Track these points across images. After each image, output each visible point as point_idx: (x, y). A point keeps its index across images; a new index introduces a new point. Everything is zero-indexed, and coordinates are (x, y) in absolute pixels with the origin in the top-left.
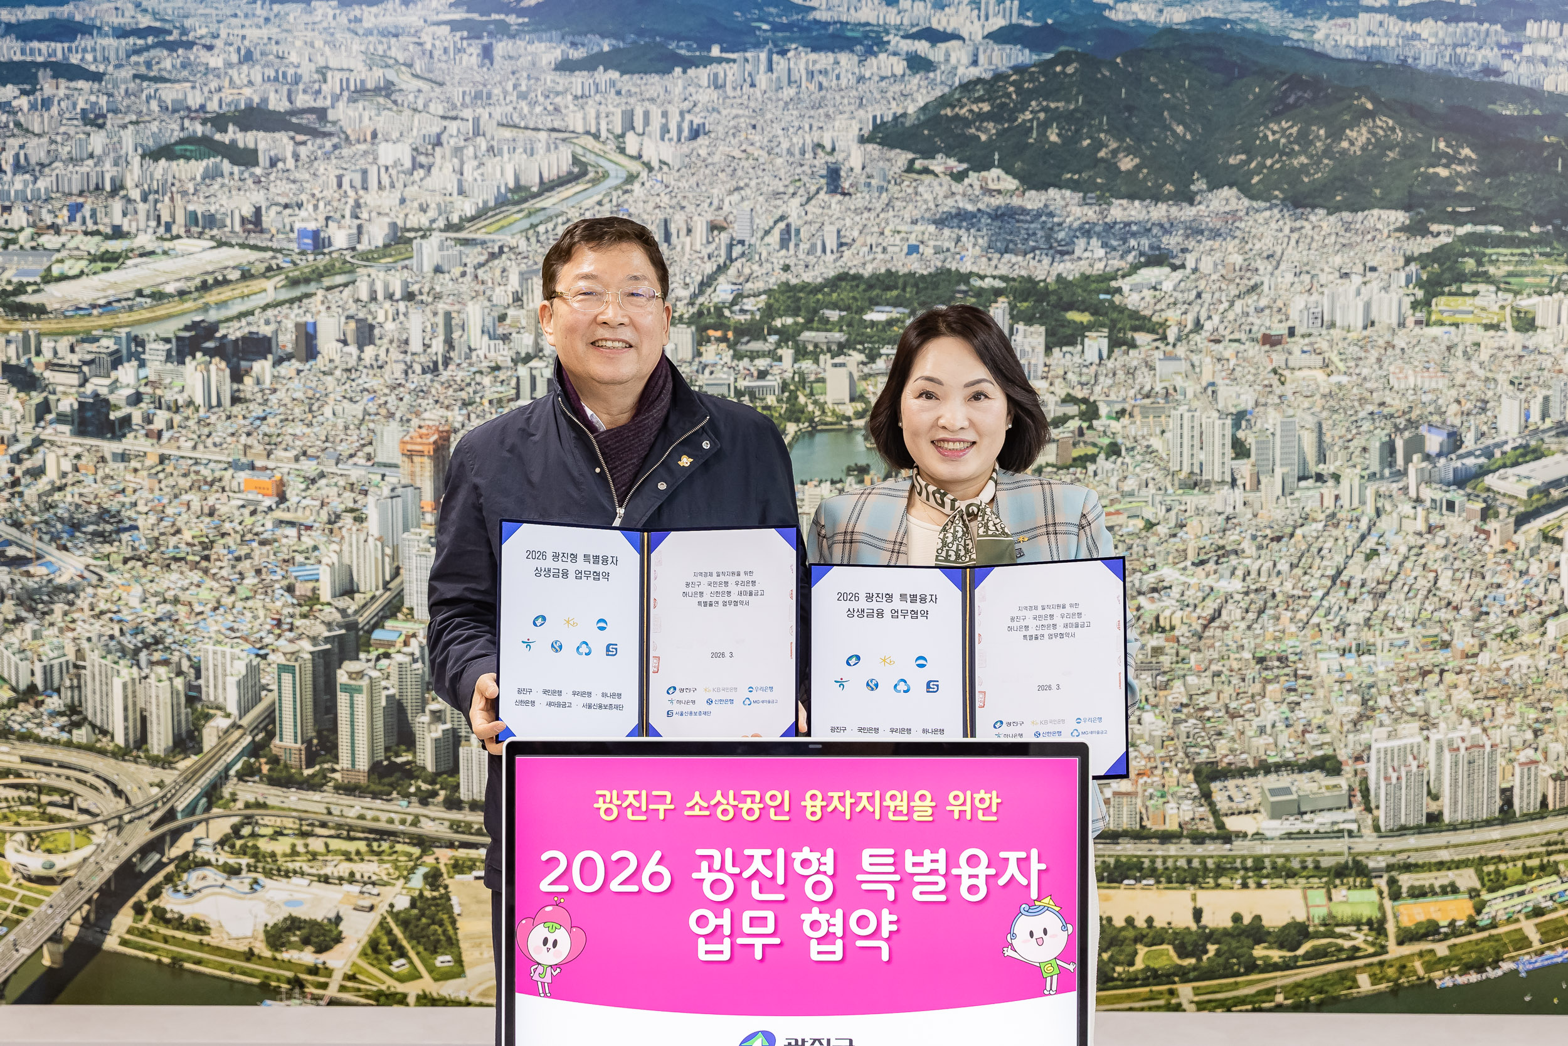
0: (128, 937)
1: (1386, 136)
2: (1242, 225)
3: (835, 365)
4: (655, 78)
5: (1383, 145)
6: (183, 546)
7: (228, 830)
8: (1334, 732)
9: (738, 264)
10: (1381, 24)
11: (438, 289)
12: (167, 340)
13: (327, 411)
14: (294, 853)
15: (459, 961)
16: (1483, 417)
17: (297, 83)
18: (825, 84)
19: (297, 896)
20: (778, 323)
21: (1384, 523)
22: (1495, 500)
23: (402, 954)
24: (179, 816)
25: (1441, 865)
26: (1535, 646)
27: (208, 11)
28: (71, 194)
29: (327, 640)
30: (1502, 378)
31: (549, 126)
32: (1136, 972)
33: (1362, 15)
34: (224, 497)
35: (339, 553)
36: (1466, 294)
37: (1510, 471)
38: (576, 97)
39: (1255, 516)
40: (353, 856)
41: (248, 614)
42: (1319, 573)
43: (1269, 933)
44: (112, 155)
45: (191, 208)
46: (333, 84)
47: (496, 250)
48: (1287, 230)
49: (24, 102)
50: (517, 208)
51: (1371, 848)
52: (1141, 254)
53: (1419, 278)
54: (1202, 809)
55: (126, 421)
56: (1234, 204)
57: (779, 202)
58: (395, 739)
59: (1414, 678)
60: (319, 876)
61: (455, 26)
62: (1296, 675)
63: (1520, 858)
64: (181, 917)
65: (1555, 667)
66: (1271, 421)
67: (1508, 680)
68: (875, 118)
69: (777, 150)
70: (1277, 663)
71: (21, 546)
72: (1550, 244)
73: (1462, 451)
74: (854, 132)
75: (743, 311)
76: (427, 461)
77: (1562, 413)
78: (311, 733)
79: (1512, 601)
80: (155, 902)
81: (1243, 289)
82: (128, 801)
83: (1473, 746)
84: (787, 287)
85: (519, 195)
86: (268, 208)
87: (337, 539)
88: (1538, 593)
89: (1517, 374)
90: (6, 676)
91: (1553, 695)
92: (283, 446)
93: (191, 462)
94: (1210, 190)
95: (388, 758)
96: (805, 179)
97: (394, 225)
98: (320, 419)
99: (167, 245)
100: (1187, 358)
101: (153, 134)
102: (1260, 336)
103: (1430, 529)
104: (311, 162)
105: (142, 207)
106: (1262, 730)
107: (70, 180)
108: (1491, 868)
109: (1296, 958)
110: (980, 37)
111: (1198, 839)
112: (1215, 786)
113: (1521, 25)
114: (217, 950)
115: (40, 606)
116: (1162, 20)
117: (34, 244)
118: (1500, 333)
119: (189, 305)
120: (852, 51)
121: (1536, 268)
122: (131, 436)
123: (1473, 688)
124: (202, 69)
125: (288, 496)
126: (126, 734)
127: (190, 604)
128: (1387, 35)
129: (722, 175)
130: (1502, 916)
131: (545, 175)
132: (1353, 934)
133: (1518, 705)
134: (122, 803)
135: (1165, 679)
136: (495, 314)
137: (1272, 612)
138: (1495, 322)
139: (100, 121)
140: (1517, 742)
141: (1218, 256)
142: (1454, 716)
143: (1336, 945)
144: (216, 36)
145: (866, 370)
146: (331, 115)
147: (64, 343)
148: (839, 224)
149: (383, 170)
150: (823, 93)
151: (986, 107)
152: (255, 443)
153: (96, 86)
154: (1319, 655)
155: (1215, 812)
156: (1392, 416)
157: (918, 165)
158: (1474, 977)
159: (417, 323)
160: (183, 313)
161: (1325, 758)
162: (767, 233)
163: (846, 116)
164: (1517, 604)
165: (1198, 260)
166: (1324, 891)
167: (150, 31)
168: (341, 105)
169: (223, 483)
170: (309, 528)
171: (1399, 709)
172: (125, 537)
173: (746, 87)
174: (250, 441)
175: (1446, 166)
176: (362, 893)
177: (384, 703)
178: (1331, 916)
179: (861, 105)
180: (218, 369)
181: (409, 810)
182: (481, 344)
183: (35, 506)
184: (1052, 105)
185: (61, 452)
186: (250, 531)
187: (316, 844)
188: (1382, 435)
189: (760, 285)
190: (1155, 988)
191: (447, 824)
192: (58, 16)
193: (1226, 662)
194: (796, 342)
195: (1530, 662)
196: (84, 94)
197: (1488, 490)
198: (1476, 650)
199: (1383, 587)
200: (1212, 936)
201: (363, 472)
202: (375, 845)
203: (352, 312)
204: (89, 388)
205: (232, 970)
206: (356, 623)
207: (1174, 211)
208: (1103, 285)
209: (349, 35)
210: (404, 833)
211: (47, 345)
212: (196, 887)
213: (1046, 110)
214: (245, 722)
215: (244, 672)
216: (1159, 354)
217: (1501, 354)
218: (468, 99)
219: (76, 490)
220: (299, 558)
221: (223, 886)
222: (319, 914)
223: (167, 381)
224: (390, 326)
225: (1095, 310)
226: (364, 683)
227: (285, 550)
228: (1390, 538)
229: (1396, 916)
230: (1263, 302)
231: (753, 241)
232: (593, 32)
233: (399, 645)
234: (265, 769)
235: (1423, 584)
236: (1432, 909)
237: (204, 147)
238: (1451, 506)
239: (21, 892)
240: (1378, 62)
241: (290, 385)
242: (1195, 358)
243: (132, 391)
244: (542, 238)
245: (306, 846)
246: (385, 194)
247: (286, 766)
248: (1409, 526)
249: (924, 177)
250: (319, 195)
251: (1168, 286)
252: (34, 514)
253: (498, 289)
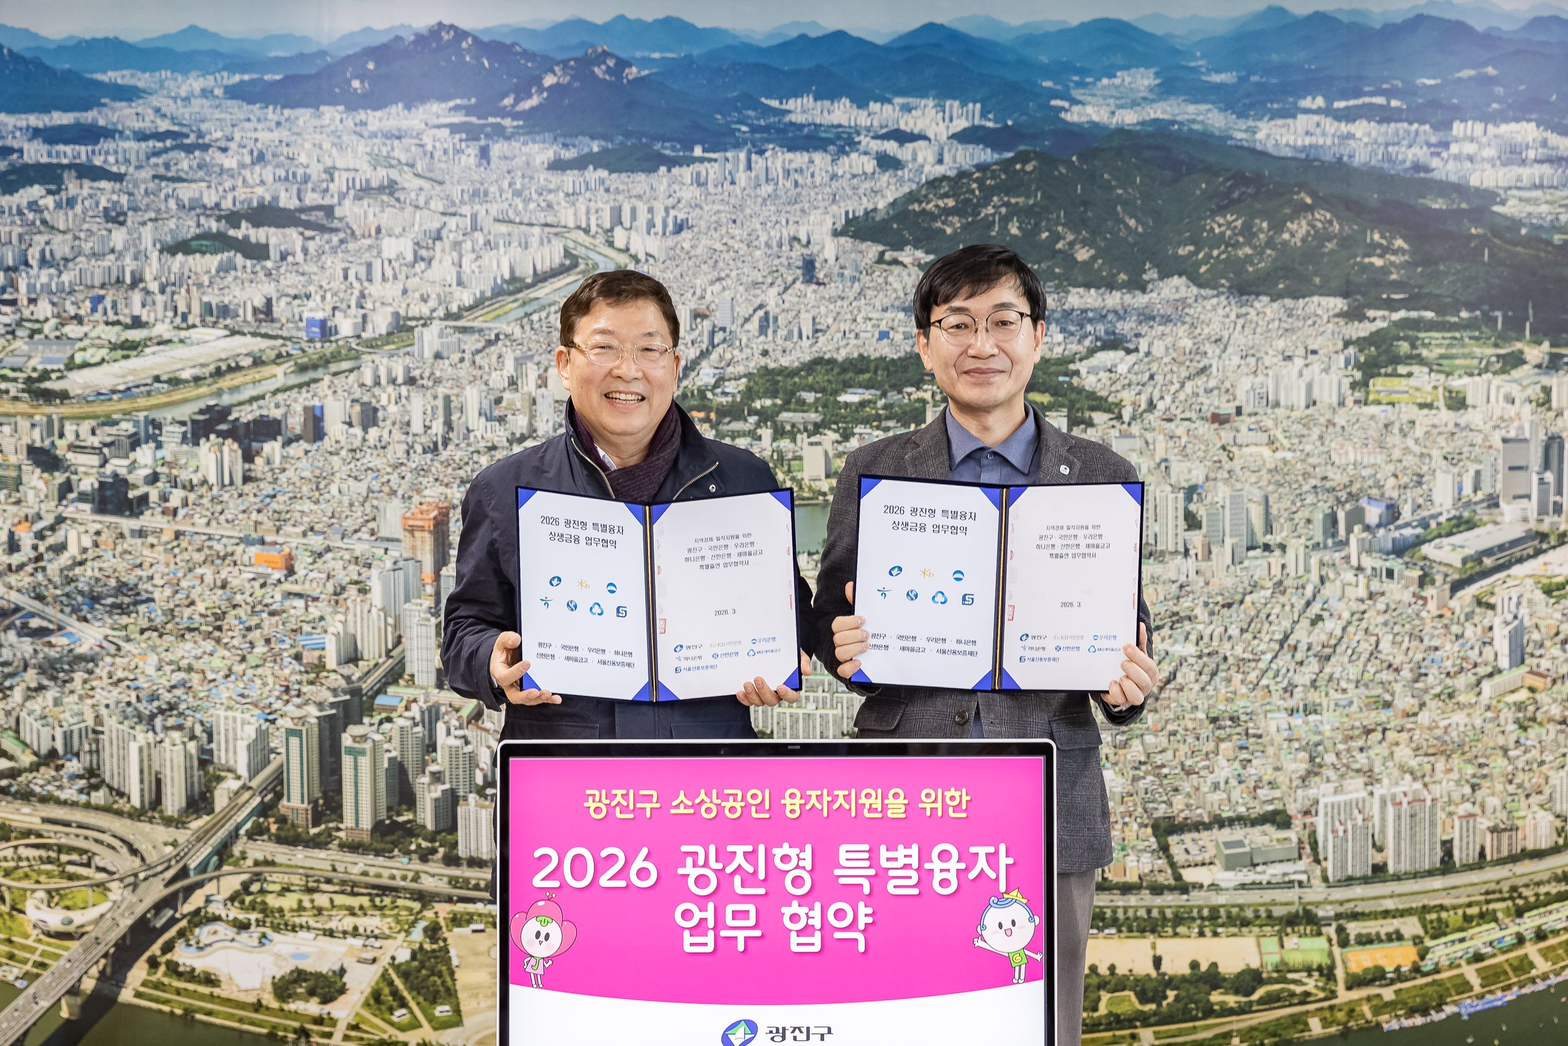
0: (142, 989)
1: (1324, 228)
2: (1191, 311)
3: (811, 444)
4: (641, 177)
5: (1322, 237)
6: (196, 617)
7: (238, 887)
8: (1284, 788)
9: (720, 350)
10: (1318, 125)
11: (438, 374)
12: (183, 423)
13: (334, 489)
14: (300, 908)
15: (457, 1011)
16: (1419, 491)
17: (306, 182)
18: (801, 181)
19: (303, 949)
20: (758, 404)
21: (1328, 590)
22: (1431, 567)
23: (403, 1004)
24: (192, 873)
25: (1386, 914)
26: (1471, 705)
27: (223, 116)
28: (93, 287)
29: (333, 705)
30: (1436, 454)
31: (543, 221)
32: (1099, 1018)
33: (1301, 118)
34: (235, 570)
35: (345, 623)
36: (1401, 376)
37: (1445, 541)
38: (567, 195)
39: (1207, 584)
40: (357, 911)
41: (258, 682)
42: (1268, 638)
43: (1225, 979)
44: (132, 250)
45: (206, 299)
46: (340, 183)
47: (493, 337)
48: (1233, 316)
49: (50, 201)
50: (511, 298)
51: (1320, 897)
52: (1097, 339)
53: (1357, 360)
54: (1160, 862)
55: (144, 499)
56: (1183, 292)
57: (758, 292)
58: (397, 799)
59: (1358, 736)
60: (324, 930)
61: (454, 128)
62: (1247, 734)
63: (1460, 906)
64: (193, 970)
65: (1490, 725)
66: (1220, 495)
67: (1446, 738)
68: (847, 213)
69: (756, 243)
70: (1229, 723)
71: (43, 618)
72: (1478, 328)
73: (1400, 522)
74: (828, 226)
75: (724, 394)
76: (427, 535)
77: (1493, 486)
78: (317, 794)
79: (1449, 663)
80: (168, 956)
81: (1193, 371)
82: (143, 859)
83: (1414, 800)
84: (766, 371)
85: (514, 285)
86: (278, 299)
87: (342, 610)
88: (1473, 655)
89: (1450, 450)
90: (28, 741)
91: (1489, 752)
92: (292, 522)
93: (204, 538)
94: (1161, 278)
95: (389, 817)
96: (782, 270)
97: (396, 315)
98: (327, 496)
99: (183, 334)
100: (1141, 436)
101: (171, 230)
102: (1209, 415)
103: (1371, 596)
104: (319, 256)
105: (160, 299)
106: (1216, 786)
107: (92, 274)
108: (1434, 916)
109: (1251, 1003)
110: (944, 138)
111: (1157, 890)
112: (1172, 840)
113: (1447, 125)
114: (227, 1002)
115: (61, 675)
116: (1114, 121)
117: (58, 333)
118: (1434, 412)
119: (203, 390)
120: (826, 151)
121: (1466, 351)
122: (148, 513)
123: (1414, 745)
124: (217, 169)
125: (296, 569)
126: (142, 796)
127: (203, 672)
128: (1324, 134)
129: (704, 267)
130: (1445, 962)
131: (539, 268)
132: (1305, 980)
133: (1456, 761)
134: (137, 862)
135: (1124, 738)
136: (492, 397)
137: (1223, 674)
138: (1429, 401)
139: (121, 219)
140: (1456, 797)
141: (1169, 340)
142: (1396, 772)
143: (1289, 990)
144: (230, 139)
145: (840, 448)
146: (338, 212)
147: (85, 427)
148: (813, 312)
149: (386, 263)
150: (799, 190)
151: (951, 203)
152: (266, 520)
153: (118, 186)
154: (1269, 715)
155: (1172, 865)
156: (1334, 489)
157: (888, 256)
158: (1419, 1020)
159: (418, 406)
160: (198, 398)
161: (1276, 813)
162: (747, 320)
163: (820, 211)
164: (1454, 666)
165: (1150, 345)
166: (1275, 939)
167: (169, 134)
168: (347, 202)
169: (235, 558)
170: (316, 599)
171: (1344, 765)
172: (142, 608)
173: (727, 185)
174: (260, 517)
175: (1381, 256)
176: (365, 946)
177: (386, 765)
178: (1283, 962)
179: (834, 200)
180: (231, 450)
181: (410, 867)
182: (478, 425)
183: (57, 580)
184: (1013, 201)
185: (82, 529)
186: (260, 602)
187: (322, 900)
188: (1324, 508)
189: (741, 369)
190: (1118, 1033)
191: (446, 880)
192: (82, 121)
193: (1182, 723)
194: (775, 423)
195: (1467, 720)
196: (107, 193)
197: (1425, 558)
198: (1416, 709)
199: (1328, 651)
200: (1171, 982)
201: (366, 546)
202: (377, 900)
203: (357, 396)
204: (109, 469)
205: (241, 1020)
206: (360, 689)
207: (1128, 298)
208: (1062, 368)
209: (355, 138)
210: (405, 889)
211: (70, 428)
212: (208, 942)
213: (1007, 204)
214: (254, 783)
215: (254, 736)
216: (1114, 433)
217: (1435, 431)
218: (466, 197)
219: (96, 564)
220: (307, 628)
221: (233, 940)
222: (324, 966)
223: (183, 461)
224: (393, 409)
225: (1055, 391)
226: (368, 746)
227: (293, 620)
228: (1334, 604)
229: (1344, 962)
230: (1212, 383)
231: (734, 328)
232: (583, 134)
233: (401, 709)
234: (274, 828)
235: (1366, 647)
236: (1378, 956)
237: (218, 242)
238: (1390, 574)
239: (41, 947)
240: (1316, 160)
241: (299, 464)
242: (1149, 436)
243: (148, 471)
244: (536, 326)
245: (312, 901)
246: (388, 285)
247: (293, 825)
248: (1351, 593)
249: (893, 267)
250: (326, 287)
251: (1122, 369)
252: (56, 588)
253: (494, 374)
